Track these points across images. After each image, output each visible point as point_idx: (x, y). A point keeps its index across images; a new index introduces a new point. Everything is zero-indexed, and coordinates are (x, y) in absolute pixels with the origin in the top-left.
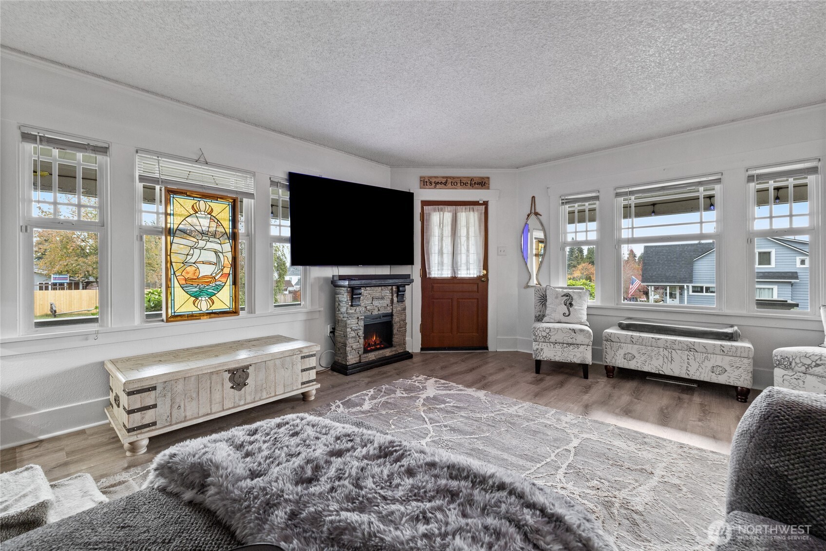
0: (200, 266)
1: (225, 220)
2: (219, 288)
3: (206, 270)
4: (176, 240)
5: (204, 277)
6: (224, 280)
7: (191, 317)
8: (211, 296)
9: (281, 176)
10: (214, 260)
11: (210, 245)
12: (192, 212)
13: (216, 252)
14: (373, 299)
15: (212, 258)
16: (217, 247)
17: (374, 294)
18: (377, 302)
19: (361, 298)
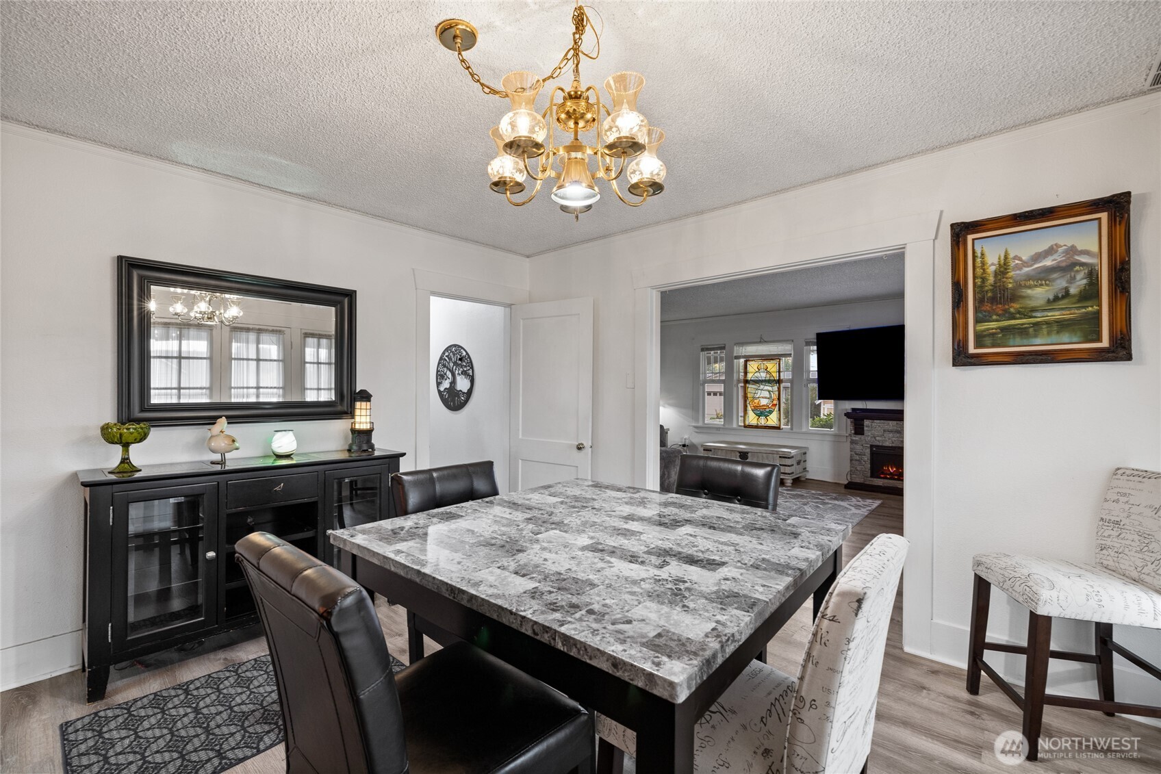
0: (761, 399)
1: (774, 372)
2: (771, 412)
3: (764, 402)
4: (750, 386)
5: (763, 406)
6: (773, 408)
7: (757, 427)
8: (766, 416)
9: (813, 337)
10: (768, 396)
11: (766, 388)
12: (757, 370)
13: (769, 391)
14: (884, 431)
15: (767, 394)
16: (770, 388)
17: (886, 427)
18: (891, 435)
19: (865, 428)
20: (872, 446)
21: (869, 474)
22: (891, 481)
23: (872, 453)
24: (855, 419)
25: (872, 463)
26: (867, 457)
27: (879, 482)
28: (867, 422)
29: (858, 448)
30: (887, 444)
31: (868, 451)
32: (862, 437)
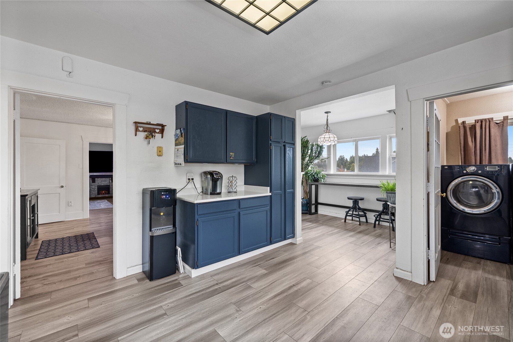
17: (102, 180)
18: (103, 182)
19: (96, 181)
20: (98, 186)
21: (97, 194)
22: (104, 195)
23: (98, 188)
24: (92, 178)
25: (98, 191)
26: (96, 189)
27: (100, 196)
28: (96, 179)
29: (93, 187)
30: (102, 185)
31: (97, 187)
32: (95, 183)
